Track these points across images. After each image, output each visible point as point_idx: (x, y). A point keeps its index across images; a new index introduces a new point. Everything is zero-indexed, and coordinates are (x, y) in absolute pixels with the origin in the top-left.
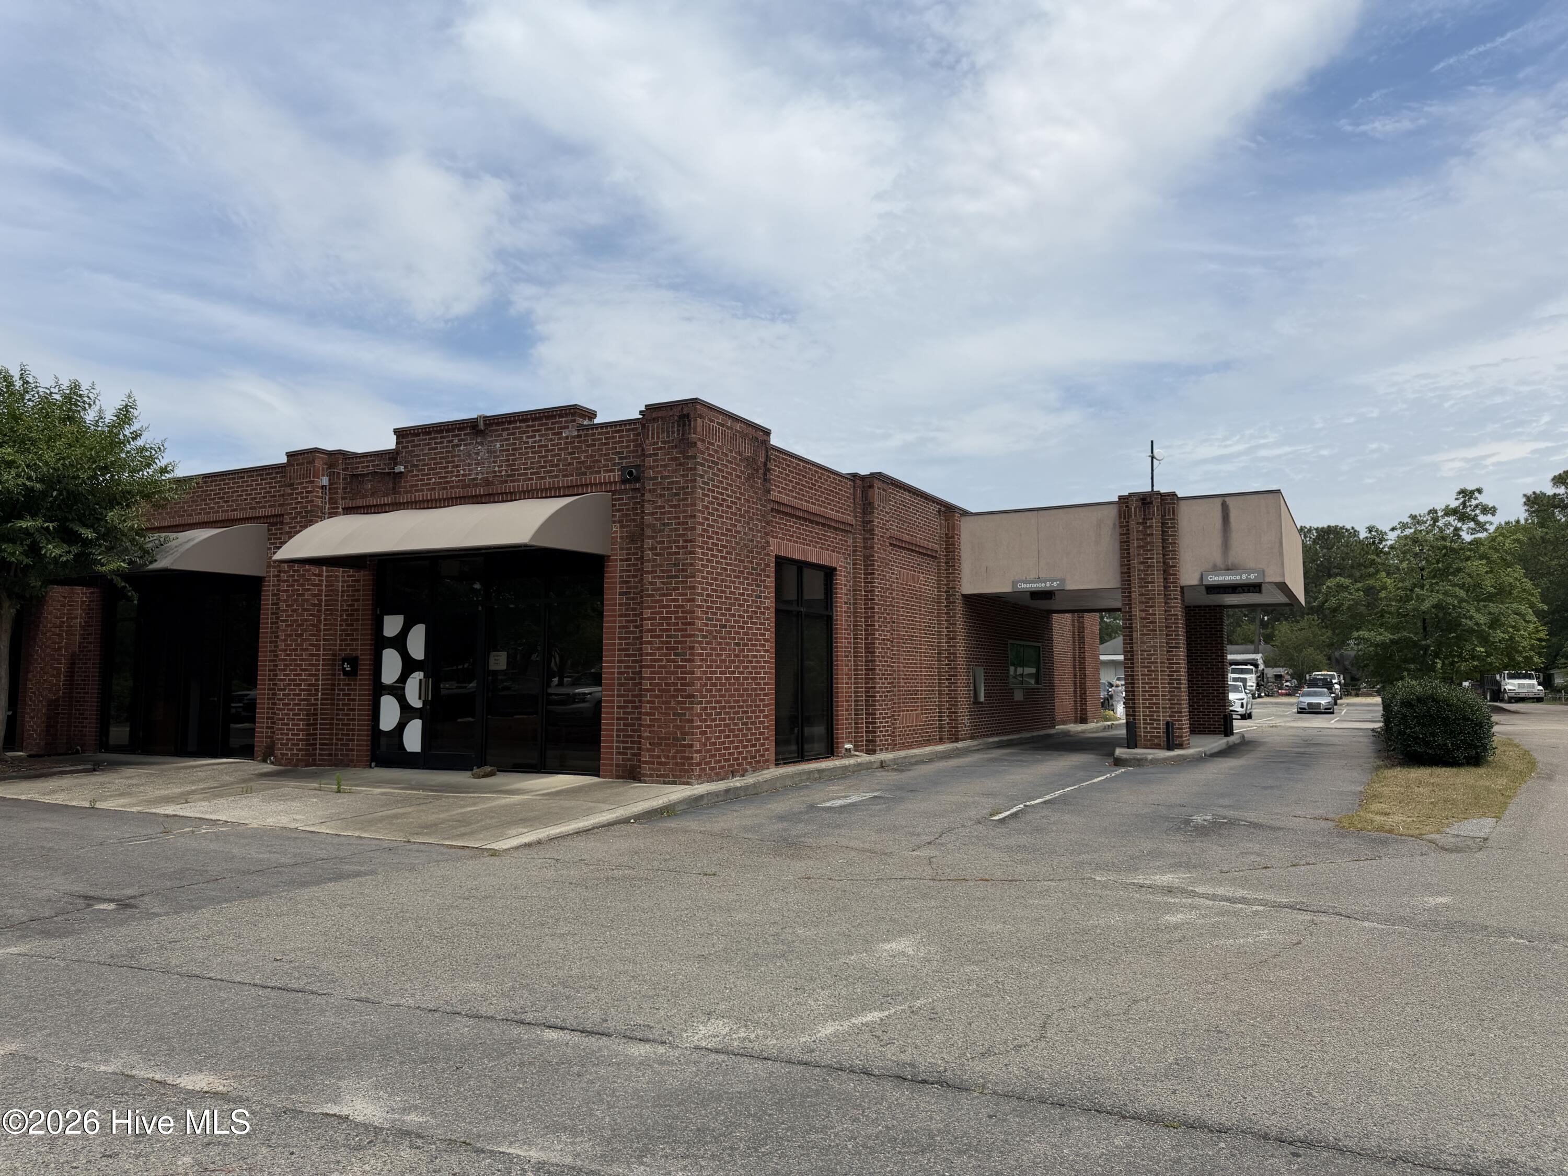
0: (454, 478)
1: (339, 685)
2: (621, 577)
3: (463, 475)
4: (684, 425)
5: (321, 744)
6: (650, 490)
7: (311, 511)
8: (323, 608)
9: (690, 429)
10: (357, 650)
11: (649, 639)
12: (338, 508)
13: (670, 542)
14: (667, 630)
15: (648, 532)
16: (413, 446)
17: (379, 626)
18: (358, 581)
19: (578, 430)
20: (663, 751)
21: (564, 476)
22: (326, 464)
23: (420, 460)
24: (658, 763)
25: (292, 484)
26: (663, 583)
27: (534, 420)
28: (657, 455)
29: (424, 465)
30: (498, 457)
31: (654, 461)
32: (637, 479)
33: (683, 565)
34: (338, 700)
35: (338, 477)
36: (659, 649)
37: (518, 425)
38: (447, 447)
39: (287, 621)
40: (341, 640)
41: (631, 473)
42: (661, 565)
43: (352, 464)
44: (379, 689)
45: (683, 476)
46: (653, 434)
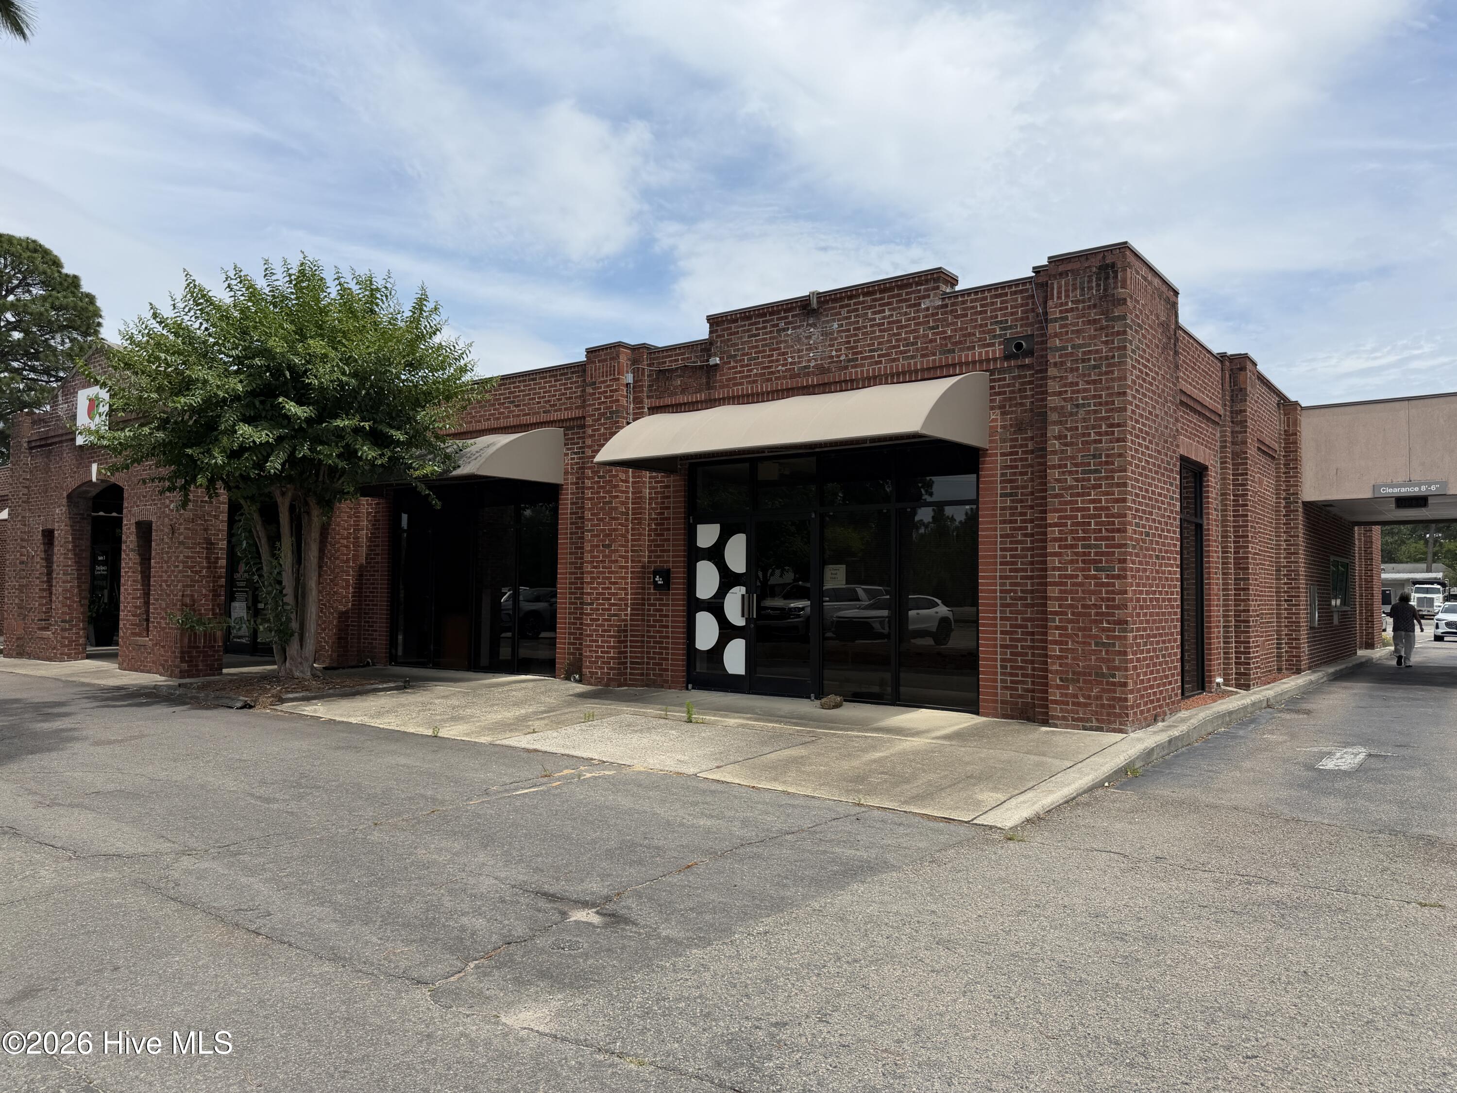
0: (780, 368)
1: (649, 599)
2: (1002, 475)
3: (791, 363)
4: (1107, 278)
5: (632, 663)
6: (1055, 364)
7: (617, 411)
8: (630, 517)
9: (1116, 283)
10: (668, 562)
11: (1057, 550)
12: (643, 408)
13: (1087, 428)
14: (1084, 539)
15: (1053, 417)
16: (731, 334)
17: (692, 536)
18: (668, 487)
19: (943, 299)
20: (1081, 689)
21: (923, 356)
22: (629, 359)
23: (738, 350)
24: (1074, 704)
25: (595, 383)
26: (1077, 480)
27: (882, 291)
28: (1066, 318)
29: (743, 355)
30: (836, 339)
31: (1061, 327)
32: (1030, 353)
33: (1107, 456)
34: (649, 615)
35: (643, 374)
36: (1072, 562)
37: (861, 299)
38: (771, 332)
39: (593, 530)
40: (650, 551)
41: (1019, 346)
42: (1073, 458)
43: (657, 358)
44: (694, 605)
45: (1106, 343)
46: (1059, 293)
